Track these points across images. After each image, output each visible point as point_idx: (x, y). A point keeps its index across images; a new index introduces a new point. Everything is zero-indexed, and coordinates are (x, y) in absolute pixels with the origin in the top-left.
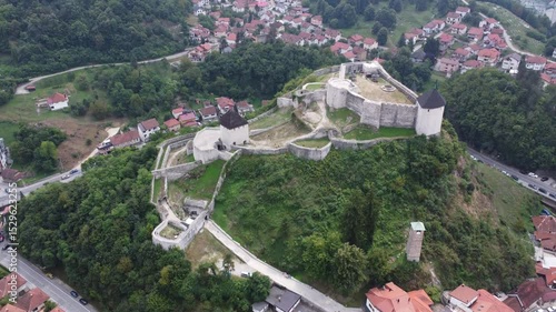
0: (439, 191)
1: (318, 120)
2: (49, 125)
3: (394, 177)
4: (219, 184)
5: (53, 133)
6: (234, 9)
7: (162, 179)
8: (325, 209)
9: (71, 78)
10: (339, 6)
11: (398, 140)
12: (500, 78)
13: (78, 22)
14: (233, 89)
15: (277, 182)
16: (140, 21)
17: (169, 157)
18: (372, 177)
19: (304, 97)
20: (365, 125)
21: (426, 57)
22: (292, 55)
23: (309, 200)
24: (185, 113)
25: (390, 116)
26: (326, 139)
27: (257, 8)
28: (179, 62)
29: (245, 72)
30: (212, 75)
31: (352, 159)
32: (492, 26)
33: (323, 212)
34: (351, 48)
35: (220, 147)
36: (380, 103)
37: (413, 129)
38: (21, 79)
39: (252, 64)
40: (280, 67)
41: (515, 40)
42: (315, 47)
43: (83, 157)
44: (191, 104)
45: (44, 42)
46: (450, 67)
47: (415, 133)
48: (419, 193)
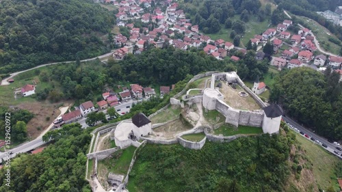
0: (279, 174)
1: (197, 119)
2: (22, 108)
3: (249, 163)
4: (132, 164)
5: (24, 114)
6: (142, 20)
7: (94, 159)
8: (202, 185)
9: (37, 72)
10: (209, 19)
11: (251, 136)
12: (314, 75)
13: (42, 36)
14: (141, 79)
15: (171, 165)
16: (82, 33)
17: (99, 140)
18: (234, 162)
19: (188, 101)
20: (229, 124)
21: (265, 56)
22: (179, 57)
23: (192, 178)
24: (111, 96)
25: (245, 119)
26: (203, 134)
27: (157, 20)
28: (106, 60)
29: (149, 67)
30: (128, 70)
31: (220, 149)
32: (306, 33)
33: (201, 188)
34: (217, 48)
35: (132, 137)
36: (238, 111)
37: (260, 129)
38: (5, 75)
39: (154, 63)
40: (172, 65)
41: (322, 44)
42: (194, 50)
43: (44, 128)
44: (115, 89)
45: (20, 49)
46: (280, 63)
47: (262, 131)
48: (266, 175)
